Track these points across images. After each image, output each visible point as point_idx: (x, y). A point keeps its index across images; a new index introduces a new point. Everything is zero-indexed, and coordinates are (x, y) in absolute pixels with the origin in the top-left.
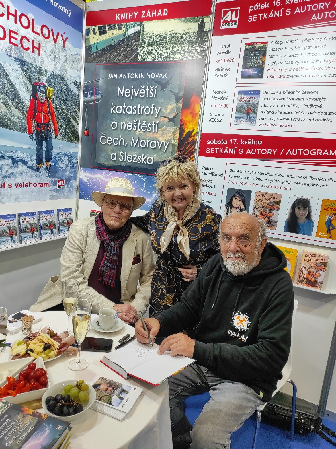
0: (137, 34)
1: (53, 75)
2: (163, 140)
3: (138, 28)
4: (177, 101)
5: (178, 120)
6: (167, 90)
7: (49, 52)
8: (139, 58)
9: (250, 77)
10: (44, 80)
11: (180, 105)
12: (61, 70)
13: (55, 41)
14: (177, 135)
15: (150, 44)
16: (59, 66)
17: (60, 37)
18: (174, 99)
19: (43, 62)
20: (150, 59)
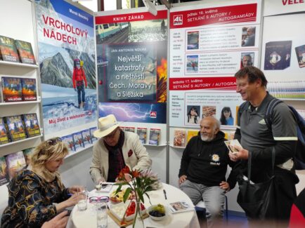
1: (83, 54)
2: (148, 83)
5: (155, 72)
6: (147, 57)
7: (80, 42)
8: (129, 41)
9: (192, 48)
12: (86, 50)
13: (82, 35)
17: (84, 33)
19: (78, 48)
20: (136, 41)
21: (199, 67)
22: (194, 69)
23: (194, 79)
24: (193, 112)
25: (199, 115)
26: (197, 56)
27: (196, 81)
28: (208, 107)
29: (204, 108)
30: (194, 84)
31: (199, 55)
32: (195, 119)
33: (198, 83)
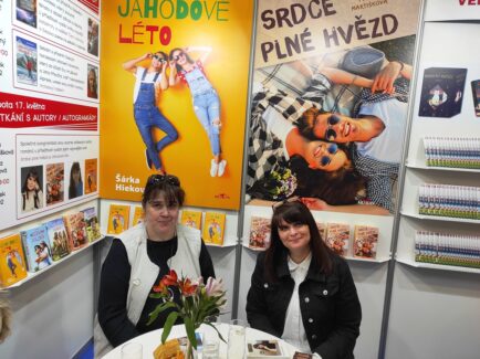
21: (39, 74)
22: (30, 75)
23: (32, 100)
24: (32, 183)
25: (41, 188)
26: (34, 46)
27: (35, 106)
28: (54, 166)
29: (48, 170)
30: (33, 112)
31: (39, 43)
32: (36, 198)
33: (38, 112)
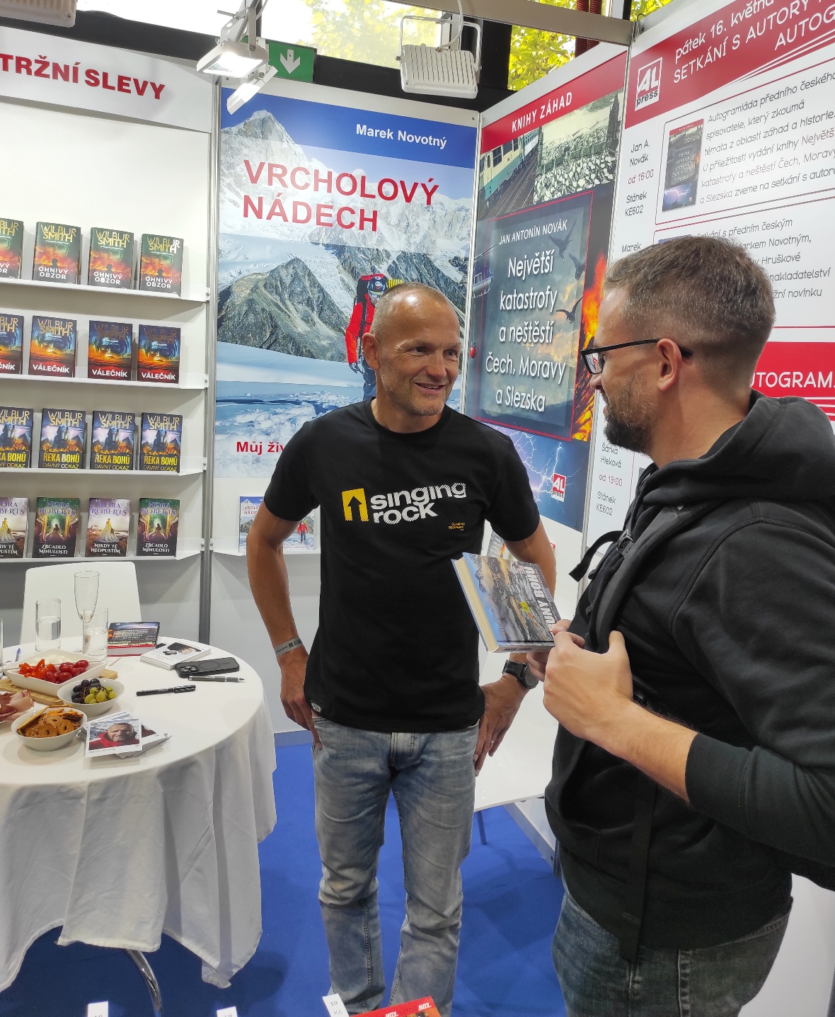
0: (534, 151)
1: (404, 257)
2: (558, 359)
3: (535, 141)
4: (578, 276)
5: (578, 316)
6: (566, 254)
7: (394, 220)
8: (536, 198)
9: (676, 205)
10: (383, 269)
11: (582, 282)
12: (422, 244)
13: (408, 199)
14: (576, 349)
15: (549, 169)
16: (418, 239)
17: (420, 190)
18: (574, 270)
19: (381, 240)
20: (548, 196)
